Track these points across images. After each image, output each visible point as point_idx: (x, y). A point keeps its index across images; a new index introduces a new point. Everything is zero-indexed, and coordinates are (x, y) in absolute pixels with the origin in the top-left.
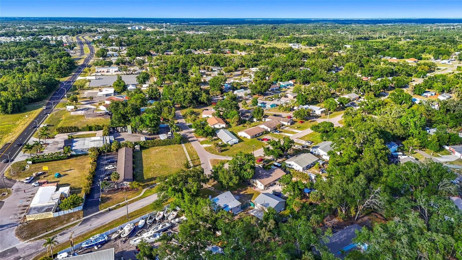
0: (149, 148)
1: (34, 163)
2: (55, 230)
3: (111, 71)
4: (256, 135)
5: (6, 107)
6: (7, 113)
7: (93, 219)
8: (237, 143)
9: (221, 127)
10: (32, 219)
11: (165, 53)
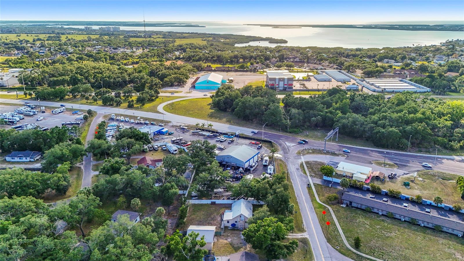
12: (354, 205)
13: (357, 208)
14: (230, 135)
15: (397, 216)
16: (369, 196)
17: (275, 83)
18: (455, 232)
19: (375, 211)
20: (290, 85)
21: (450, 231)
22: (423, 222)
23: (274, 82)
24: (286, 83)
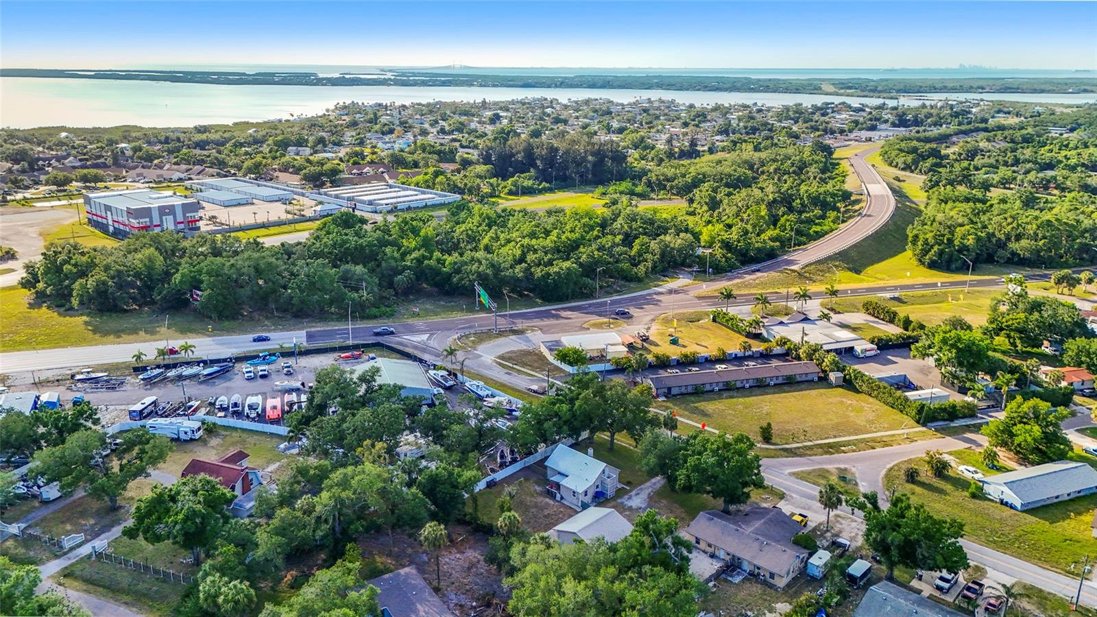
1: (714, 320)
5: (927, 252)
6: (921, 262)
12: (674, 391)
13: (682, 394)
14: (266, 356)
15: (739, 385)
16: (720, 367)
17: (151, 221)
18: (810, 378)
19: (708, 388)
20: (192, 222)
21: (804, 378)
22: (771, 378)
23: (148, 220)
24: (180, 219)
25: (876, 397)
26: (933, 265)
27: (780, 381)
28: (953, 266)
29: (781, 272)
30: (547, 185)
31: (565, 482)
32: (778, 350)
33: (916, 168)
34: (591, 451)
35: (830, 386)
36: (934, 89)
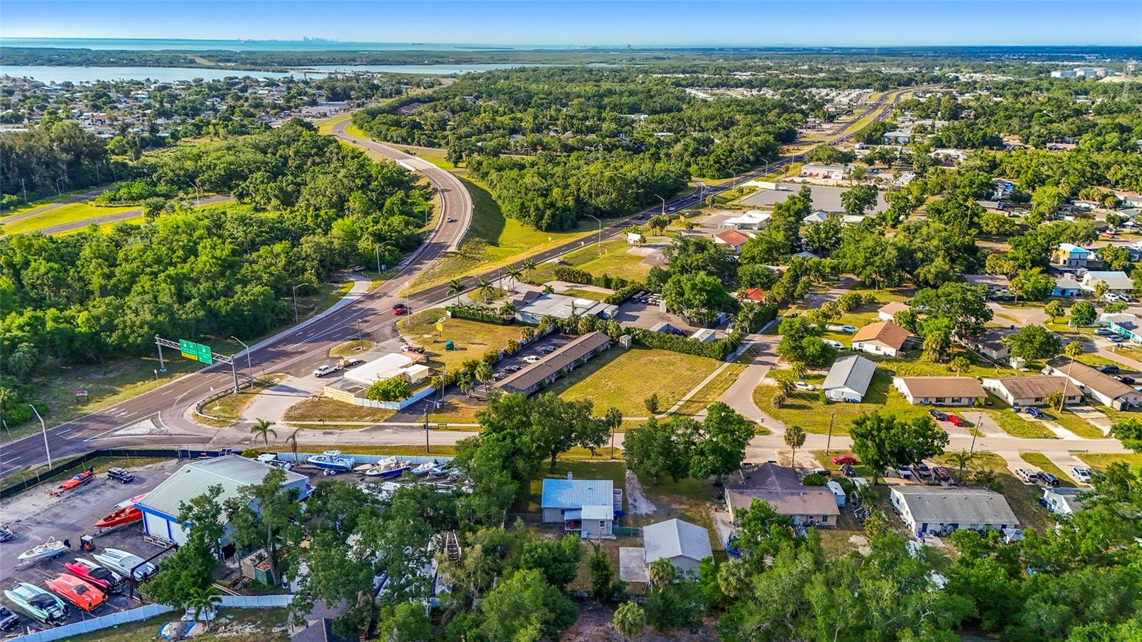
0: (651, 348)
1: (454, 316)
2: (326, 423)
3: (833, 176)
4: (938, 400)
7: (390, 431)
8: (854, 402)
9: (881, 353)
10: (330, 396)
11: (1048, 145)
16: (529, 359)
25: (669, 349)
26: (550, 229)
27: (589, 356)
28: (566, 226)
29: (444, 256)
30: (14, 198)
31: (584, 515)
32: (549, 329)
33: (413, 141)
34: (570, 475)
35: (624, 350)
36: (320, 62)
